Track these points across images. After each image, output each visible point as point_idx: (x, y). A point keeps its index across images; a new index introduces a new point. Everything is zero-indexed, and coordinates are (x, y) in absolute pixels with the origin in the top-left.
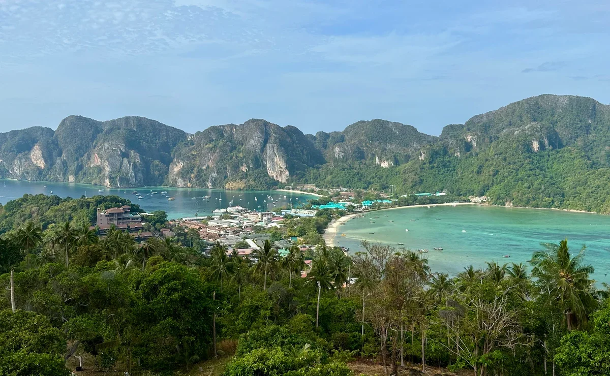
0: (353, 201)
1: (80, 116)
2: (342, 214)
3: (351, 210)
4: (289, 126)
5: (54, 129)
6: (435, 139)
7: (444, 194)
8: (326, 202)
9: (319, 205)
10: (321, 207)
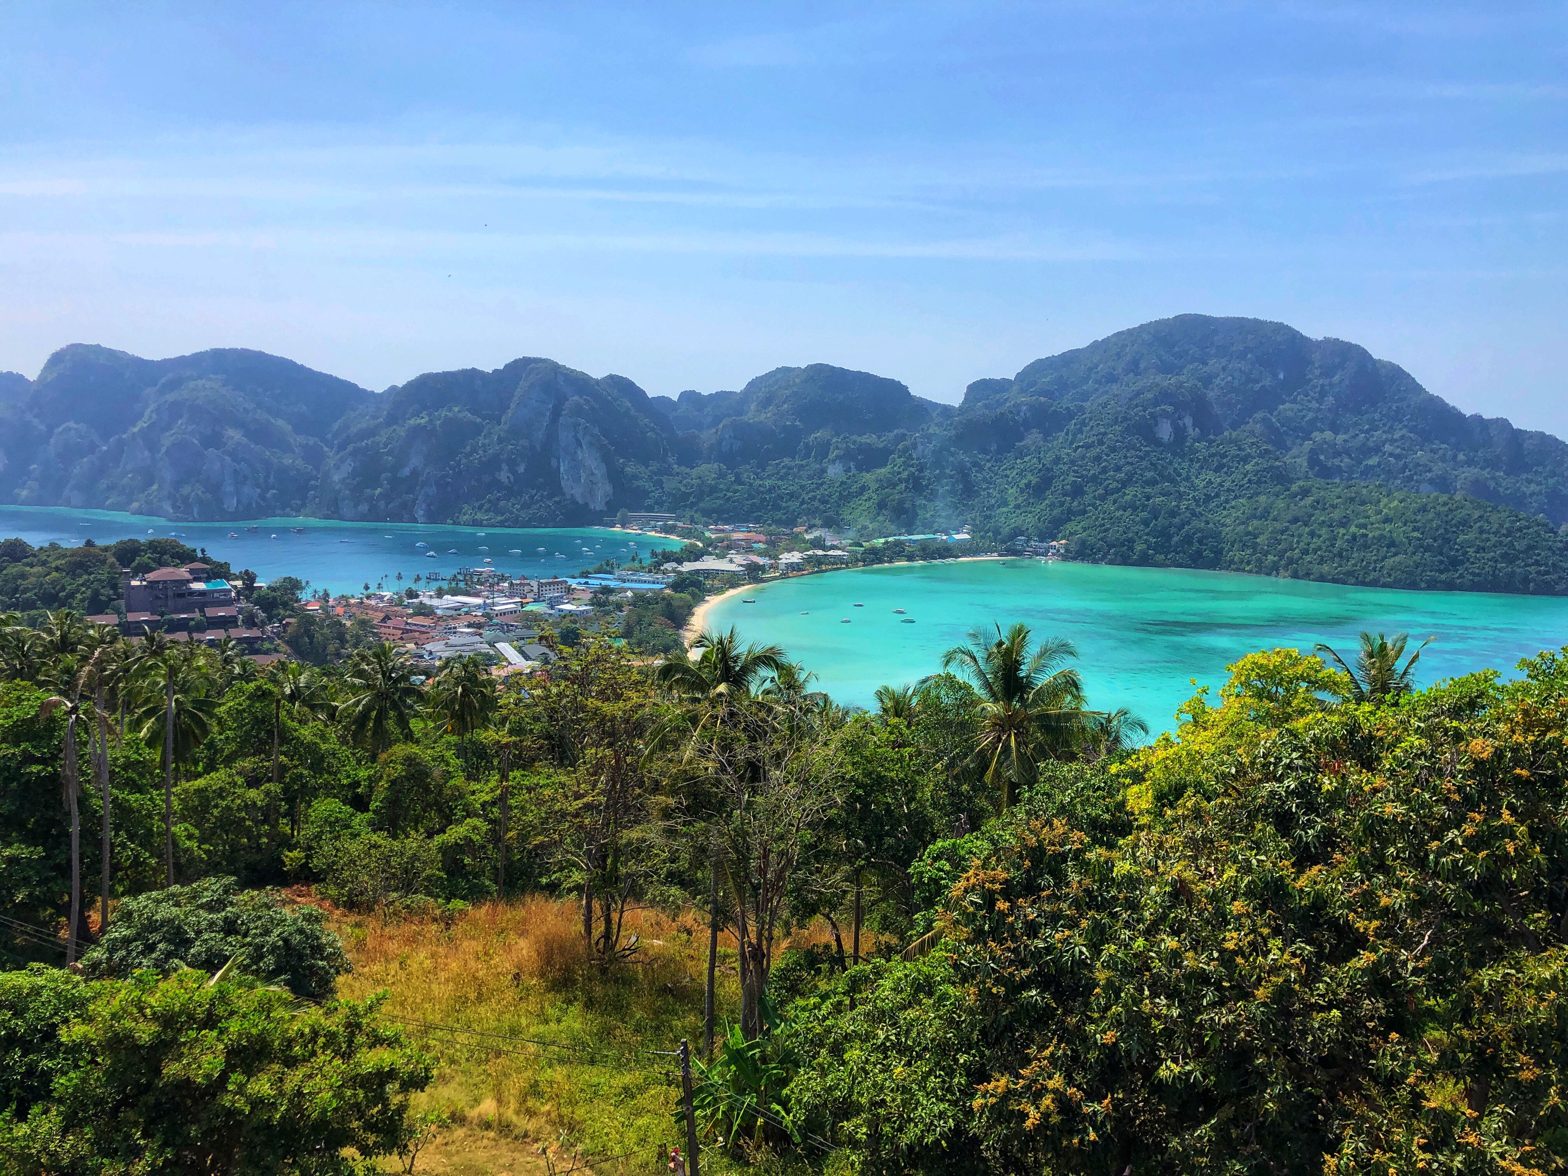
0: (760, 554)
1: (98, 346)
2: (732, 581)
3: (753, 573)
4: (611, 377)
5: (32, 374)
6: (946, 410)
7: (967, 536)
8: (696, 555)
9: (680, 562)
10: (687, 567)
